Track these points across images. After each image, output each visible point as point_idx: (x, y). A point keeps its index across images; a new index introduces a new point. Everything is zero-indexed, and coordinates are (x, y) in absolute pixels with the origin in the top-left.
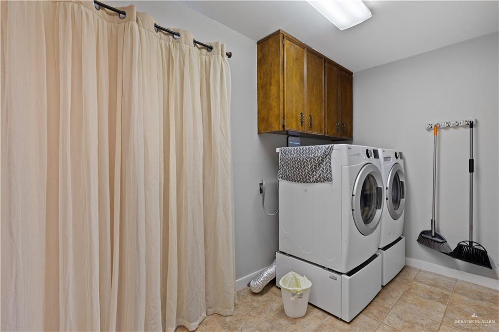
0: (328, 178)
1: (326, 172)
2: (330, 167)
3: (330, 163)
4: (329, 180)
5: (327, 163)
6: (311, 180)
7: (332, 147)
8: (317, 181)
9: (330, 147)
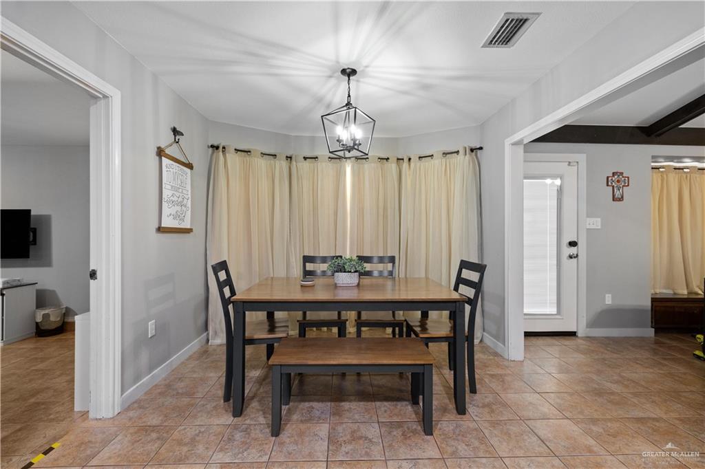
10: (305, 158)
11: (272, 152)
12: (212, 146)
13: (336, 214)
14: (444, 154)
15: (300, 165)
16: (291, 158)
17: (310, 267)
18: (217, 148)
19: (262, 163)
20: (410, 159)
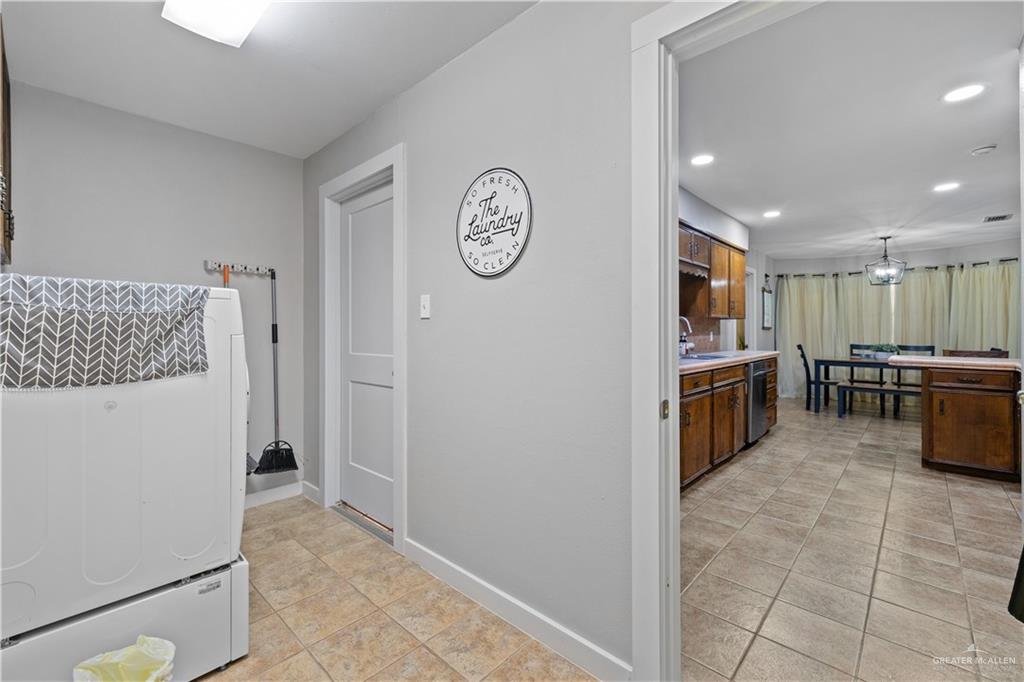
0: (196, 364)
1: (191, 351)
2: (202, 337)
3: (201, 328)
4: (199, 367)
5: (193, 328)
6: (141, 374)
7: (205, 291)
8: (160, 374)
9: (201, 291)
10: (850, 274)
11: (822, 272)
12: (779, 276)
13: (880, 314)
14: (1001, 261)
15: (845, 280)
16: (837, 275)
17: (855, 351)
18: (782, 276)
19: (813, 283)
20: (962, 267)
